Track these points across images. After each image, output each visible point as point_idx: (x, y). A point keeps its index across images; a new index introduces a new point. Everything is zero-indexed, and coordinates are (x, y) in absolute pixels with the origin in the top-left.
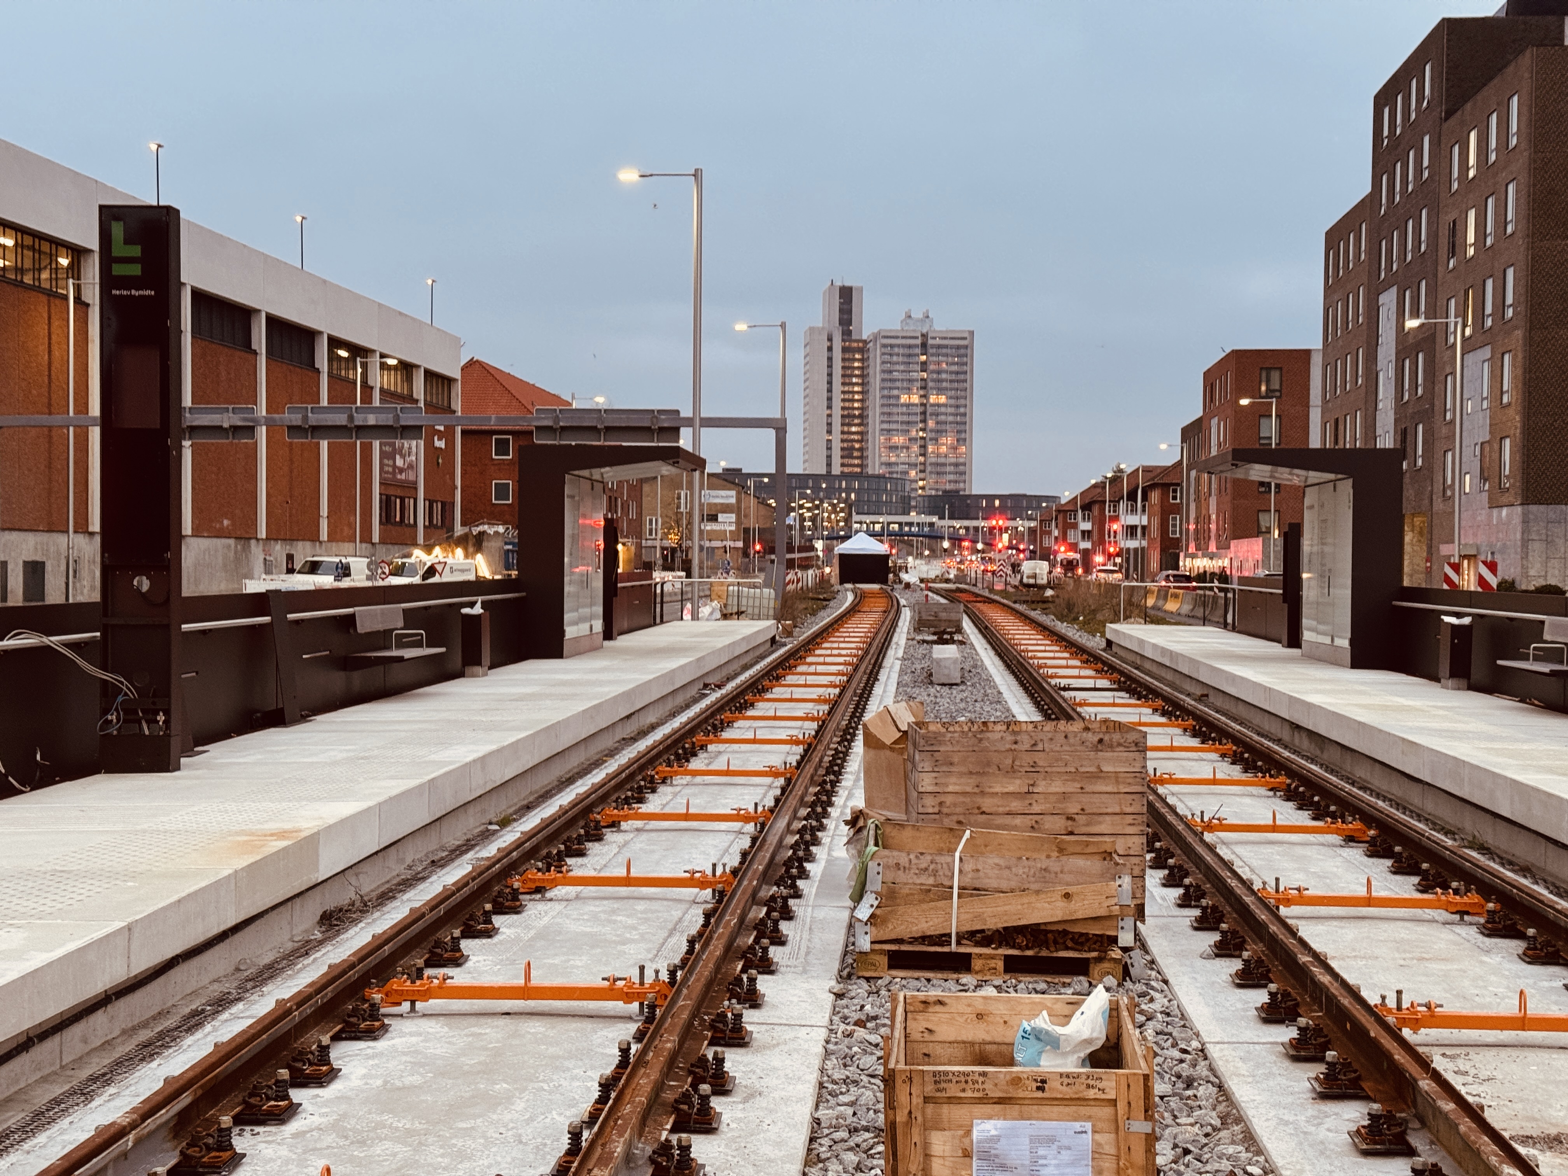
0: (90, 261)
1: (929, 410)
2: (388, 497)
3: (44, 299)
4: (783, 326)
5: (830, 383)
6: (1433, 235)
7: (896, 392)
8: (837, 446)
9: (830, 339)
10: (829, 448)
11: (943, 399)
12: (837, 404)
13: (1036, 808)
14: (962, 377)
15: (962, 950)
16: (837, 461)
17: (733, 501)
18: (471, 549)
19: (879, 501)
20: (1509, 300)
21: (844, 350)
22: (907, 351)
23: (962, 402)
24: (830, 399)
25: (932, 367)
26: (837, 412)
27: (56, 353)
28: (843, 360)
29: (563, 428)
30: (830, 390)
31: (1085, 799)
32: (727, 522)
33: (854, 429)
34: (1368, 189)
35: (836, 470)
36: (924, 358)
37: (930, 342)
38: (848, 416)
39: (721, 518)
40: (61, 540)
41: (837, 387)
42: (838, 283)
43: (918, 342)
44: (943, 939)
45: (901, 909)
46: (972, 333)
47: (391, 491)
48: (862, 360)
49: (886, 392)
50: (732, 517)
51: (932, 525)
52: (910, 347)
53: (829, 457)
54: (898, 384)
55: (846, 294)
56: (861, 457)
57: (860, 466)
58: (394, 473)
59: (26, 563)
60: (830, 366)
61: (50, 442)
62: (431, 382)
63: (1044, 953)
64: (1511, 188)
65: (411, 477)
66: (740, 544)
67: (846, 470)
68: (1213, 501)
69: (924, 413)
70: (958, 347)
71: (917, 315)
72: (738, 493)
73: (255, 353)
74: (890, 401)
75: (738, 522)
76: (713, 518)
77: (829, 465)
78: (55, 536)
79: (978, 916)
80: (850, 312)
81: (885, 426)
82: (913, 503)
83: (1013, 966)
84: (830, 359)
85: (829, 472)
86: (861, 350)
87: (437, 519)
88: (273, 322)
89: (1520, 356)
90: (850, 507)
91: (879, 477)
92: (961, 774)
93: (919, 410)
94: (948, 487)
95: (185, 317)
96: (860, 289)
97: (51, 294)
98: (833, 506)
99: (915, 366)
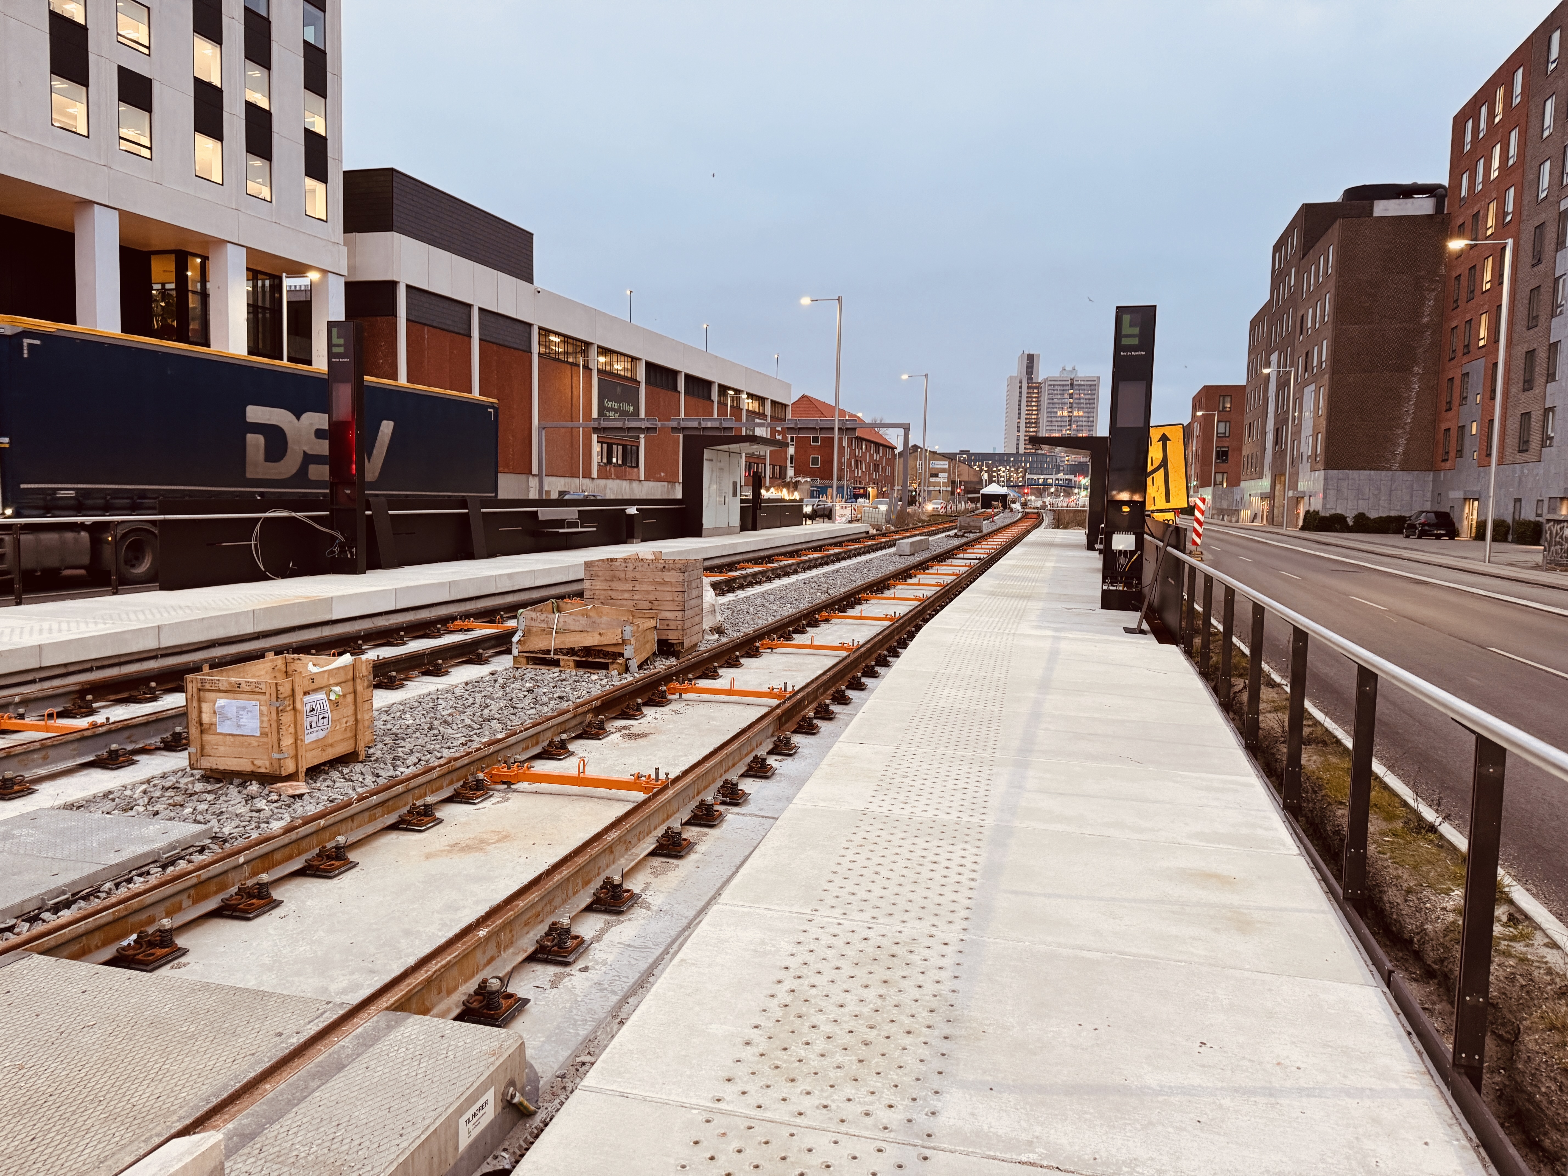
0: (592, 348)
1: (1073, 419)
2: (750, 463)
3: (569, 366)
4: (926, 376)
5: (1020, 405)
6: (1294, 323)
7: (1055, 410)
8: (1022, 438)
9: (1021, 382)
10: (1018, 440)
11: (1081, 413)
12: (1023, 416)
13: (636, 597)
14: (1092, 401)
15: (556, 657)
16: (1022, 446)
17: (947, 467)
18: (791, 489)
19: (1042, 468)
20: (1324, 358)
21: (1028, 388)
22: (1062, 388)
23: (1092, 415)
24: (1019, 414)
25: (1076, 396)
26: (1023, 421)
27: (575, 393)
28: (1028, 393)
29: (800, 429)
30: (1020, 409)
31: (657, 593)
32: (943, 478)
33: (1032, 430)
34: (1268, 298)
35: (1021, 451)
36: (1071, 391)
37: (1075, 383)
38: (1029, 423)
39: (940, 475)
41: (1024, 408)
42: (1027, 352)
43: (1069, 383)
44: (548, 652)
45: (532, 638)
46: (1099, 378)
48: (1037, 393)
49: (1050, 410)
50: (946, 475)
51: (1070, 480)
52: (1064, 385)
53: (1018, 444)
54: (1057, 406)
55: (1031, 359)
57: (1034, 449)
60: (1020, 397)
61: (572, 435)
62: (775, 406)
63: (590, 659)
64: (1328, 296)
66: (949, 489)
67: (1027, 451)
68: (1193, 466)
69: (1070, 421)
70: (1091, 385)
71: (1069, 368)
72: (949, 463)
73: (679, 392)
74: (1052, 415)
75: (949, 477)
76: (936, 476)
77: (1018, 448)
78: (573, 479)
79: (563, 642)
80: (1032, 367)
81: (1049, 428)
82: (1061, 468)
83: (579, 665)
84: (1020, 393)
85: (1018, 452)
86: (1037, 388)
87: (777, 474)
88: (687, 376)
89: (1327, 388)
90: (1026, 470)
91: (1042, 455)
92: (602, 581)
93: (1068, 419)
94: (1081, 460)
95: (641, 376)
96: (1038, 355)
97: (572, 364)
98: (1017, 470)
99: (1066, 396)
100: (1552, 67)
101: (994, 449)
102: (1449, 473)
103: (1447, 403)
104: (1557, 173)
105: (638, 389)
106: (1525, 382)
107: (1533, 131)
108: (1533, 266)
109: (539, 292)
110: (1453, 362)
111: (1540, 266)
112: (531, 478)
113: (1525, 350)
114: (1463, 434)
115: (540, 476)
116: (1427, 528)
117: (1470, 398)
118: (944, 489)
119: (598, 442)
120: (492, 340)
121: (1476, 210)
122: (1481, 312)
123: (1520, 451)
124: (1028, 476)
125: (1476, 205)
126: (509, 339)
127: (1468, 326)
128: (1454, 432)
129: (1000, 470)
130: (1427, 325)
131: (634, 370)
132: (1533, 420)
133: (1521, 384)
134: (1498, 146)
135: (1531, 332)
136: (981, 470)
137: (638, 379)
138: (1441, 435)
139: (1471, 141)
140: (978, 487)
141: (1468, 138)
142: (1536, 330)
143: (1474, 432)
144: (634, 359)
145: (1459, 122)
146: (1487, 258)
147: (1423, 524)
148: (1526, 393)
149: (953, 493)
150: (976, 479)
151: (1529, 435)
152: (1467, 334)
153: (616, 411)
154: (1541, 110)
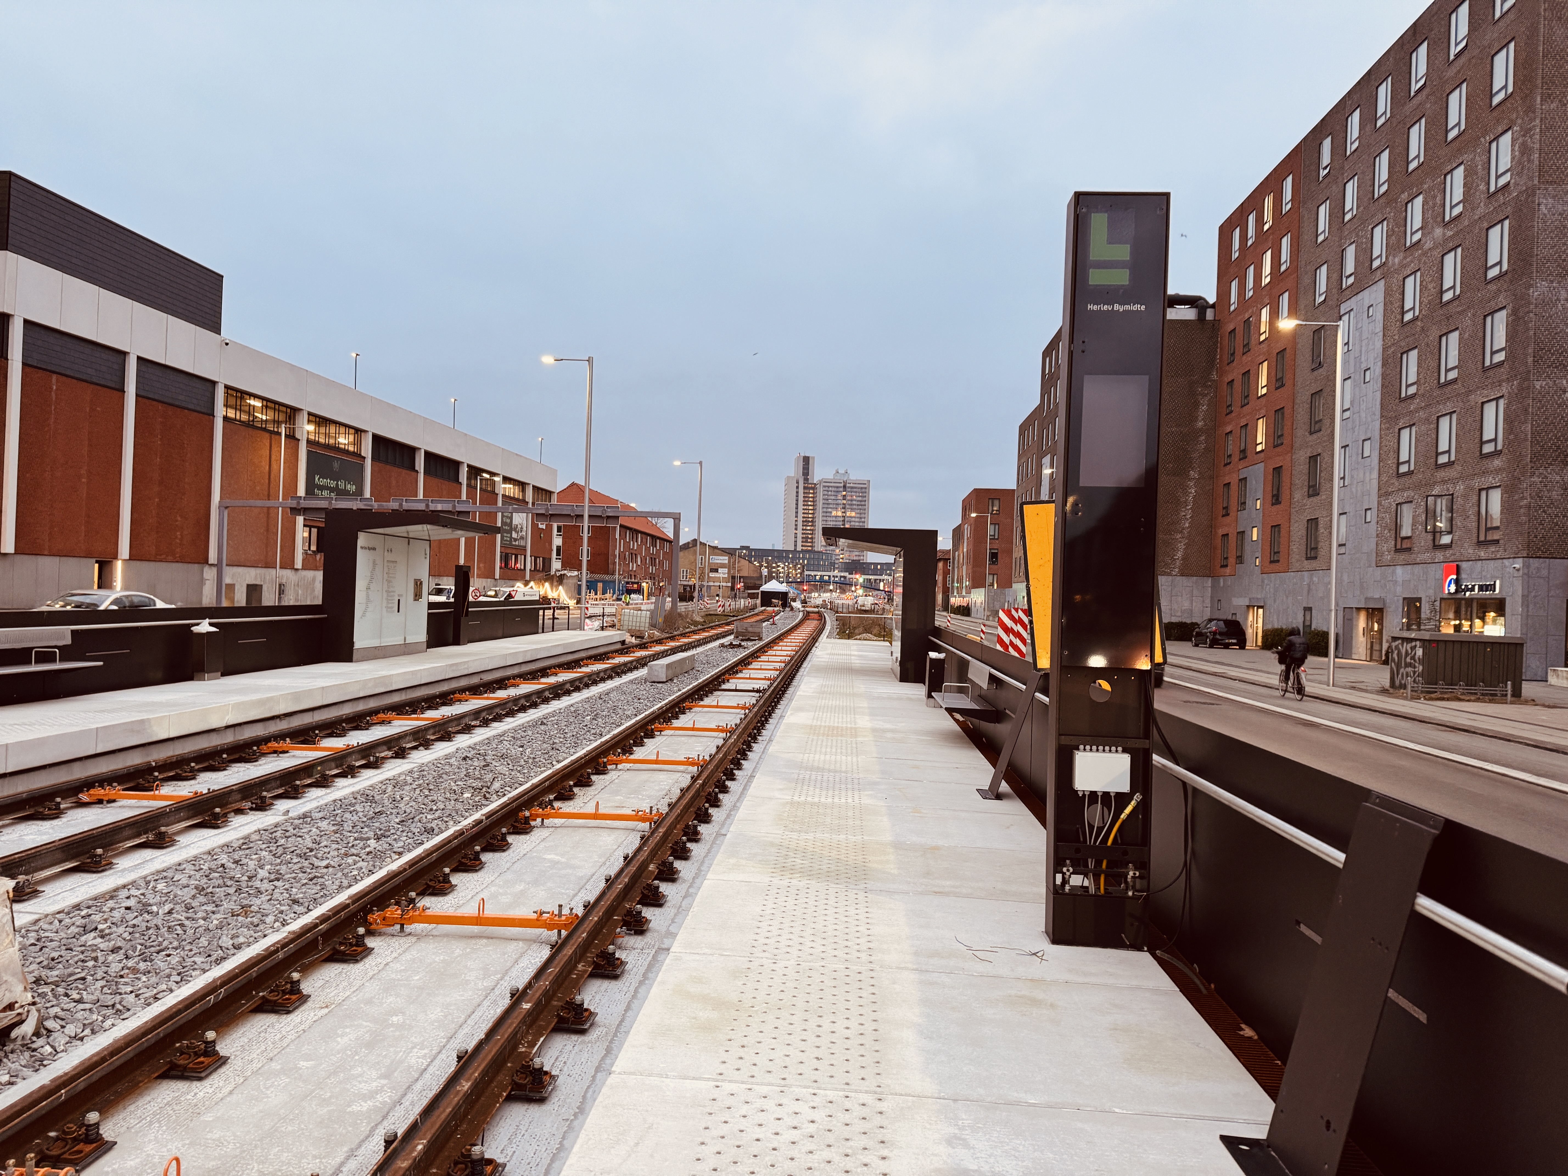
0: (301, 415)
1: (846, 519)
2: (507, 555)
3: (267, 435)
4: (701, 463)
5: (797, 504)
7: (830, 510)
8: (800, 536)
9: (798, 483)
10: (796, 537)
11: (853, 514)
12: (800, 515)
14: (864, 503)
16: (799, 544)
17: (727, 562)
18: (555, 583)
19: (819, 565)
21: (805, 488)
22: (836, 489)
23: (863, 516)
24: (797, 512)
25: (848, 498)
26: (800, 519)
27: (274, 466)
28: (804, 493)
29: (552, 515)
30: (797, 508)
32: (723, 573)
33: (808, 528)
34: (1039, 402)
35: (799, 548)
36: (844, 493)
37: (848, 485)
38: (806, 521)
39: (720, 570)
40: (272, 572)
41: (801, 507)
42: (803, 455)
43: (842, 485)
46: (869, 481)
47: (508, 551)
48: (813, 493)
49: (825, 510)
50: (726, 570)
51: (845, 577)
52: (837, 487)
53: (796, 541)
54: (831, 506)
55: (806, 460)
56: (812, 542)
57: (811, 546)
58: (511, 541)
59: (248, 586)
60: (797, 496)
61: (268, 517)
62: (538, 494)
65: (522, 543)
66: (730, 584)
67: (804, 548)
68: (965, 567)
69: (844, 521)
70: (862, 488)
71: (842, 471)
72: (730, 559)
73: (417, 472)
74: (827, 514)
75: (729, 573)
76: (716, 571)
77: (796, 546)
78: (270, 570)
80: (808, 469)
82: (836, 566)
84: (797, 492)
85: (795, 549)
86: (813, 489)
87: (539, 567)
88: (428, 454)
90: (803, 567)
91: (818, 552)
93: (841, 519)
94: (855, 558)
95: (367, 450)
96: (814, 458)
97: (272, 432)
98: (795, 566)
99: (839, 497)
100: (1323, 173)
101: (773, 545)
102: (1229, 580)
103: (1224, 508)
104: (1335, 276)
105: (362, 468)
106: (1309, 487)
107: (1306, 237)
108: (1313, 370)
109: (227, 344)
110: (1228, 467)
111: (1321, 370)
112: (206, 569)
113: (1309, 454)
114: (1242, 540)
115: (219, 566)
116: (1218, 637)
117: (1249, 503)
118: (724, 584)
119: (305, 526)
120: (156, 397)
121: (1247, 316)
122: (1257, 417)
123: (1307, 559)
124: (806, 573)
125: (1247, 311)
126: (181, 397)
127: (1243, 431)
128: (1232, 538)
129: (779, 566)
130: (1201, 430)
131: (358, 443)
132: (1320, 526)
133: (1306, 489)
134: (1269, 253)
135: (1315, 436)
136: (761, 566)
137: (363, 454)
138: (1218, 541)
139: (1239, 248)
140: (758, 582)
141: (1236, 245)
142: (1319, 434)
143: (1255, 538)
144: (358, 431)
145: (1225, 231)
146: (1262, 363)
147: (1215, 633)
148: (1311, 499)
149: (732, 588)
150: (755, 575)
151: (1317, 542)
152: (1243, 440)
153: (331, 490)
154: (1314, 216)
